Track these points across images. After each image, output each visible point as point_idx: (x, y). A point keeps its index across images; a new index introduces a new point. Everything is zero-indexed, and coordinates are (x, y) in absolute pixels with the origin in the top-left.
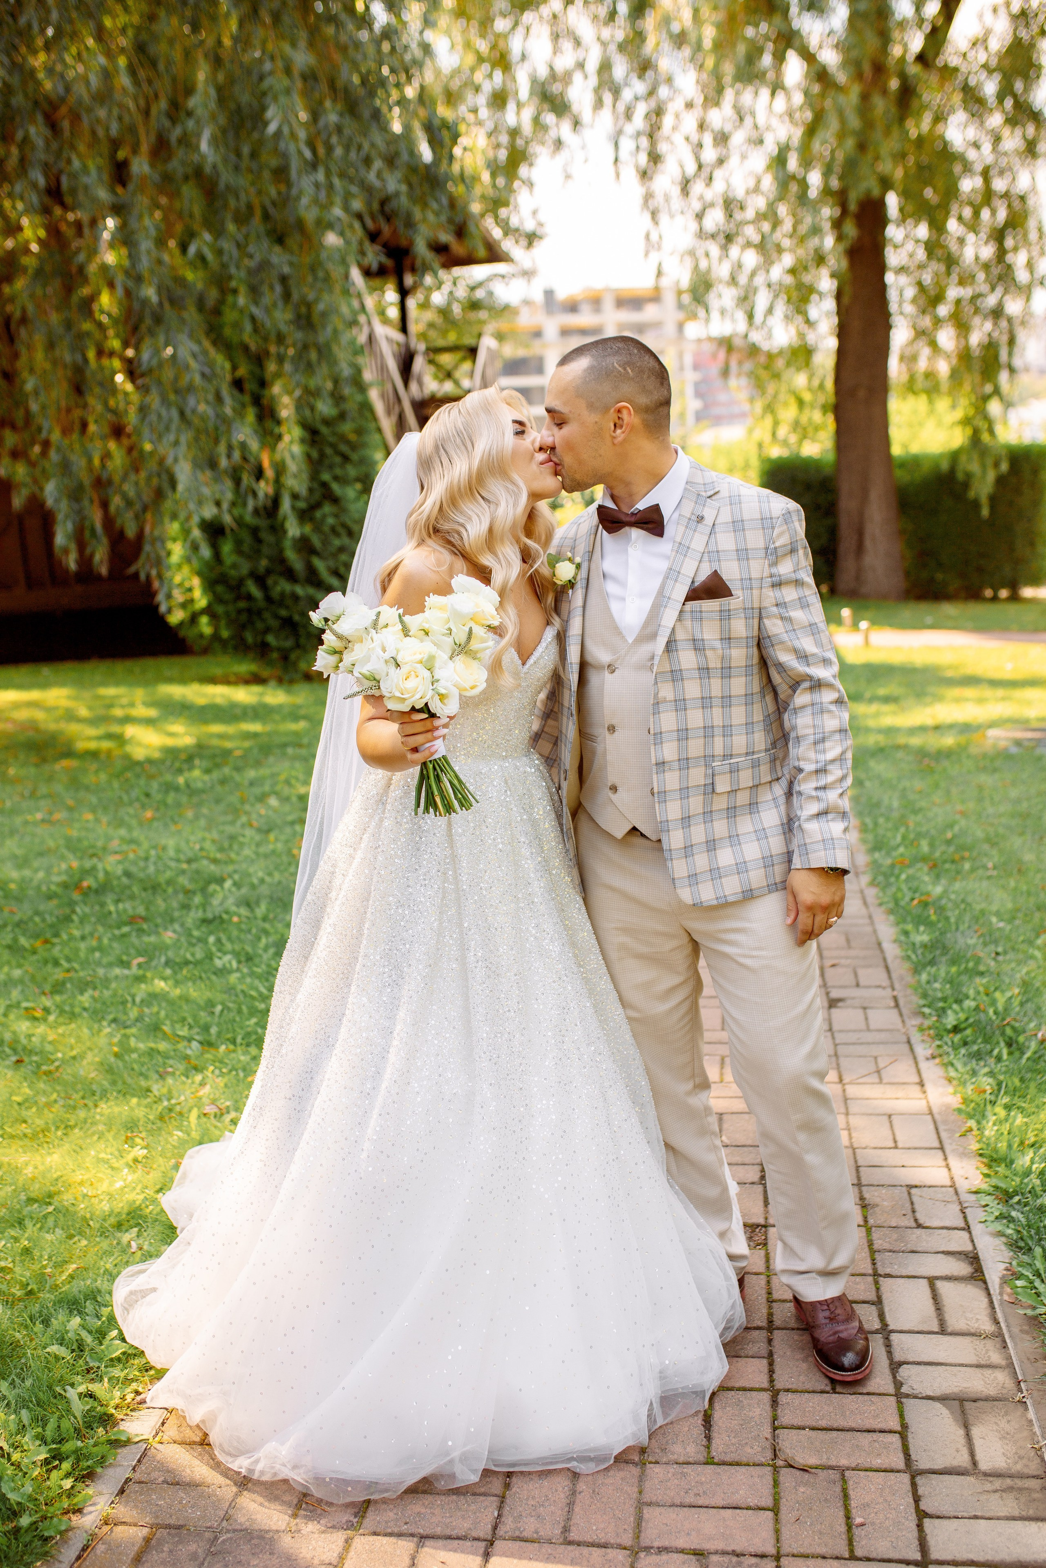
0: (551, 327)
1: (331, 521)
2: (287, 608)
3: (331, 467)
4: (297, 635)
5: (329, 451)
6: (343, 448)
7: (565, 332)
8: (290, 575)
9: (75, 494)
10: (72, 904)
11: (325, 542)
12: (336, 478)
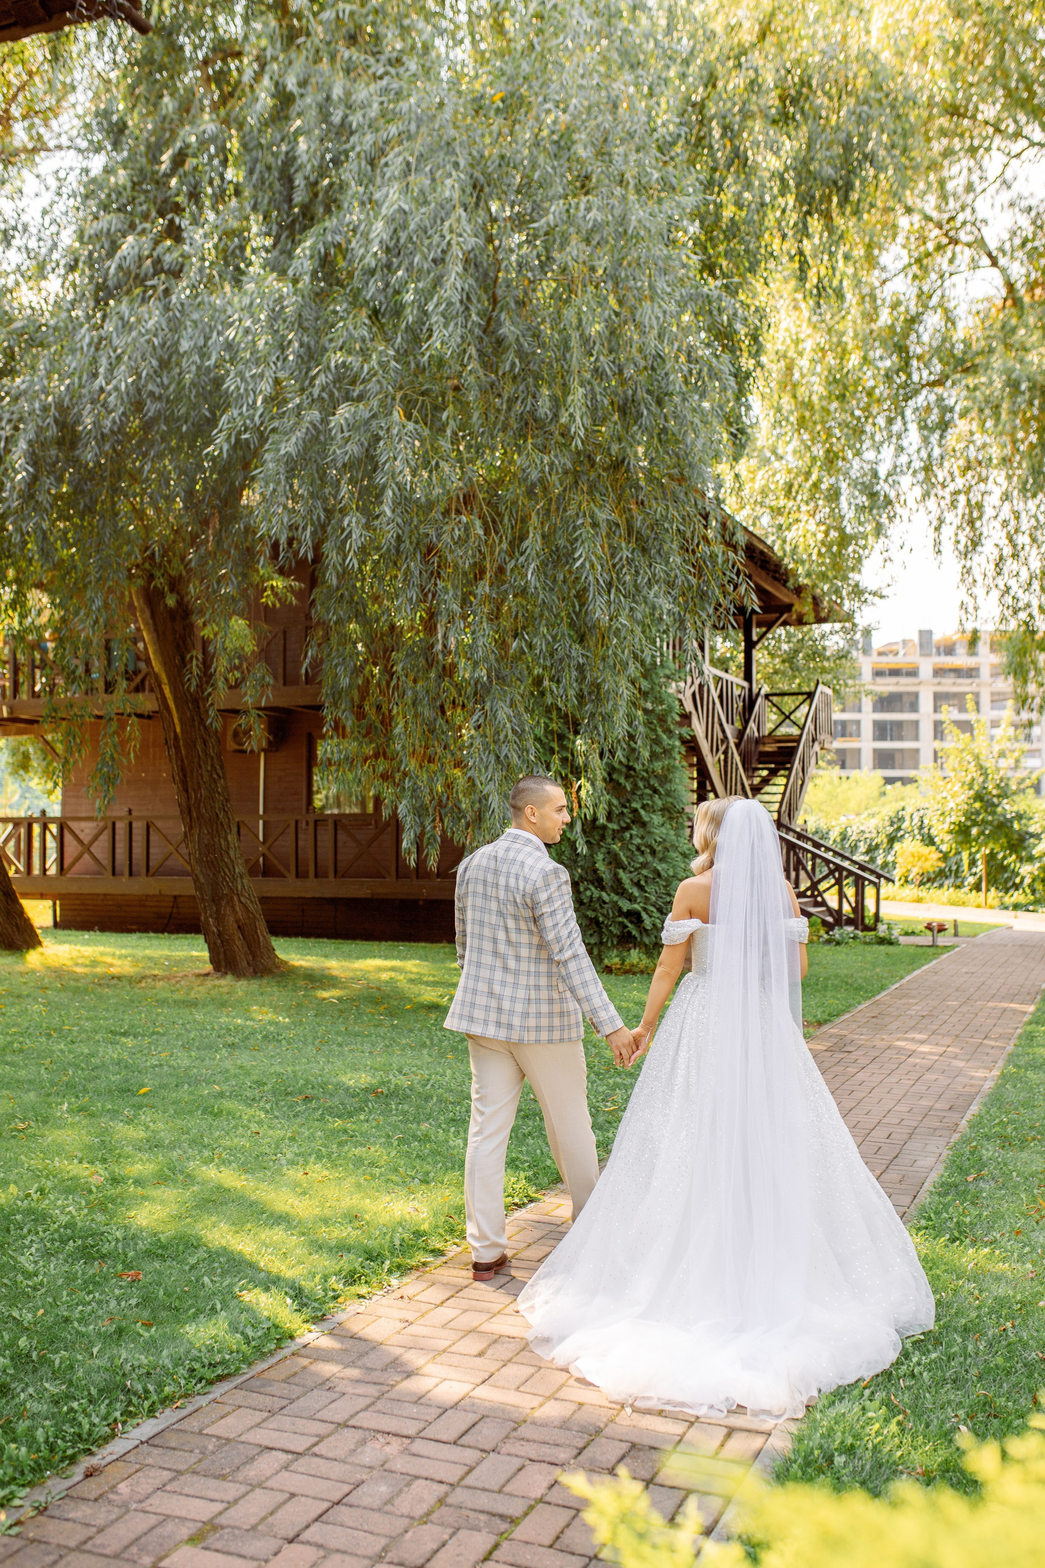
0: (926, 668)
1: (638, 841)
2: (594, 910)
3: (641, 797)
4: (601, 934)
5: (641, 784)
6: (654, 782)
7: (939, 672)
8: (599, 883)
9: (420, 811)
10: (367, 1101)
11: (631, 858)
12: (644, 807)
